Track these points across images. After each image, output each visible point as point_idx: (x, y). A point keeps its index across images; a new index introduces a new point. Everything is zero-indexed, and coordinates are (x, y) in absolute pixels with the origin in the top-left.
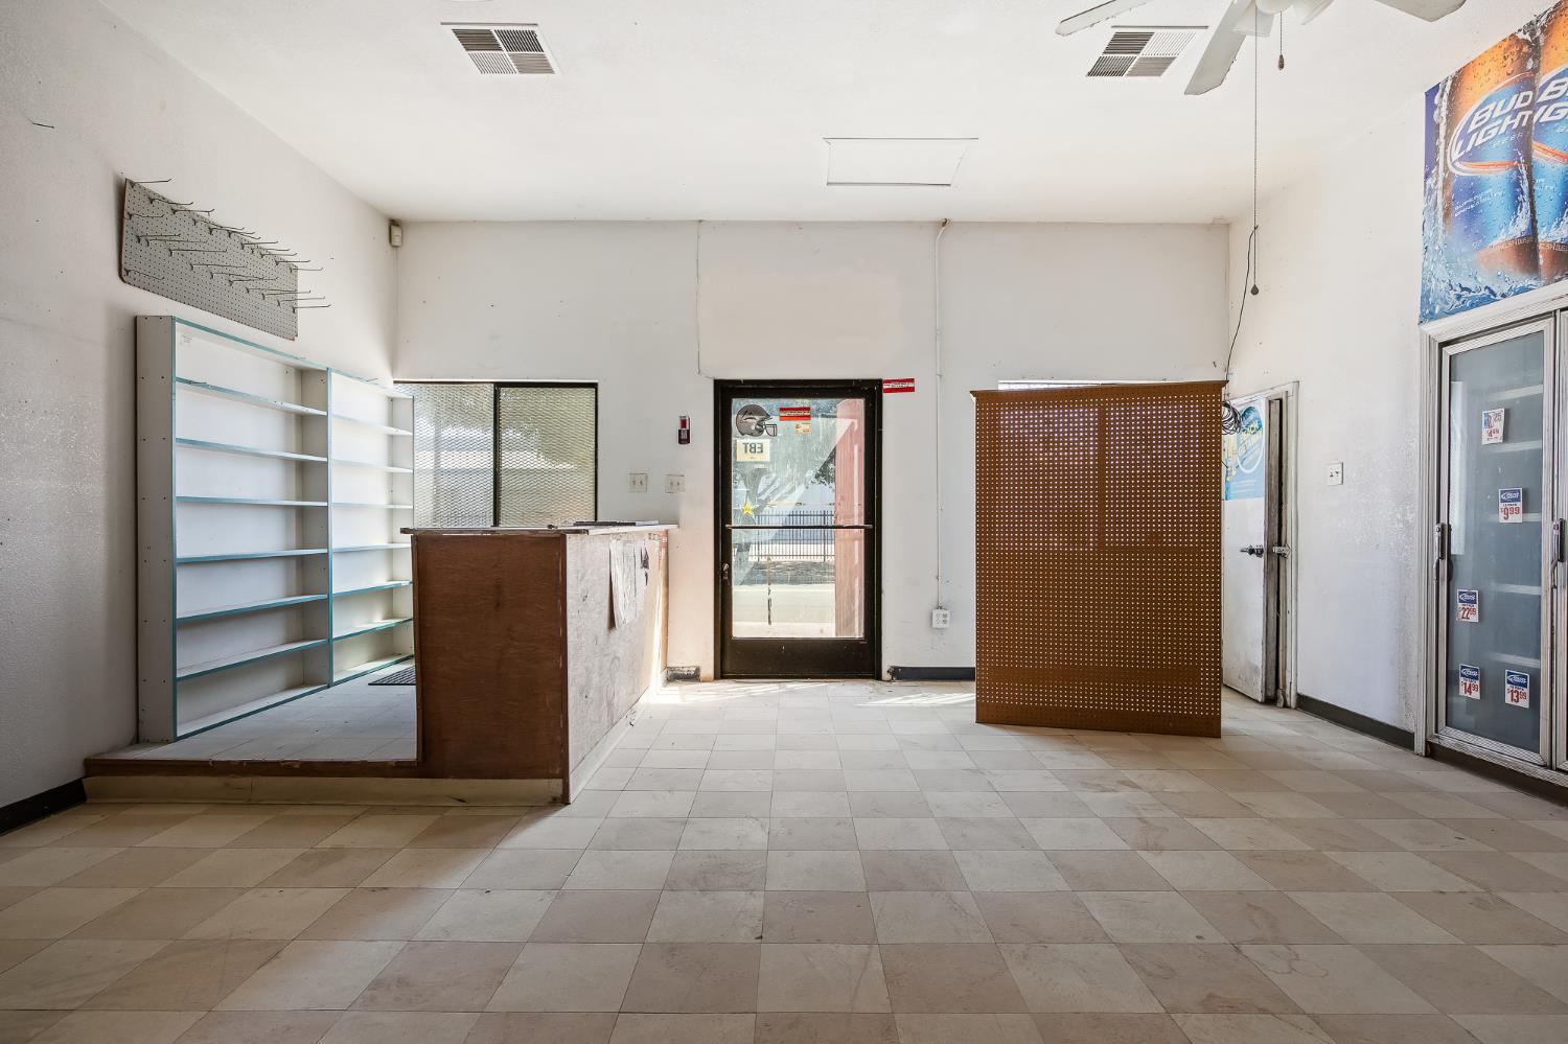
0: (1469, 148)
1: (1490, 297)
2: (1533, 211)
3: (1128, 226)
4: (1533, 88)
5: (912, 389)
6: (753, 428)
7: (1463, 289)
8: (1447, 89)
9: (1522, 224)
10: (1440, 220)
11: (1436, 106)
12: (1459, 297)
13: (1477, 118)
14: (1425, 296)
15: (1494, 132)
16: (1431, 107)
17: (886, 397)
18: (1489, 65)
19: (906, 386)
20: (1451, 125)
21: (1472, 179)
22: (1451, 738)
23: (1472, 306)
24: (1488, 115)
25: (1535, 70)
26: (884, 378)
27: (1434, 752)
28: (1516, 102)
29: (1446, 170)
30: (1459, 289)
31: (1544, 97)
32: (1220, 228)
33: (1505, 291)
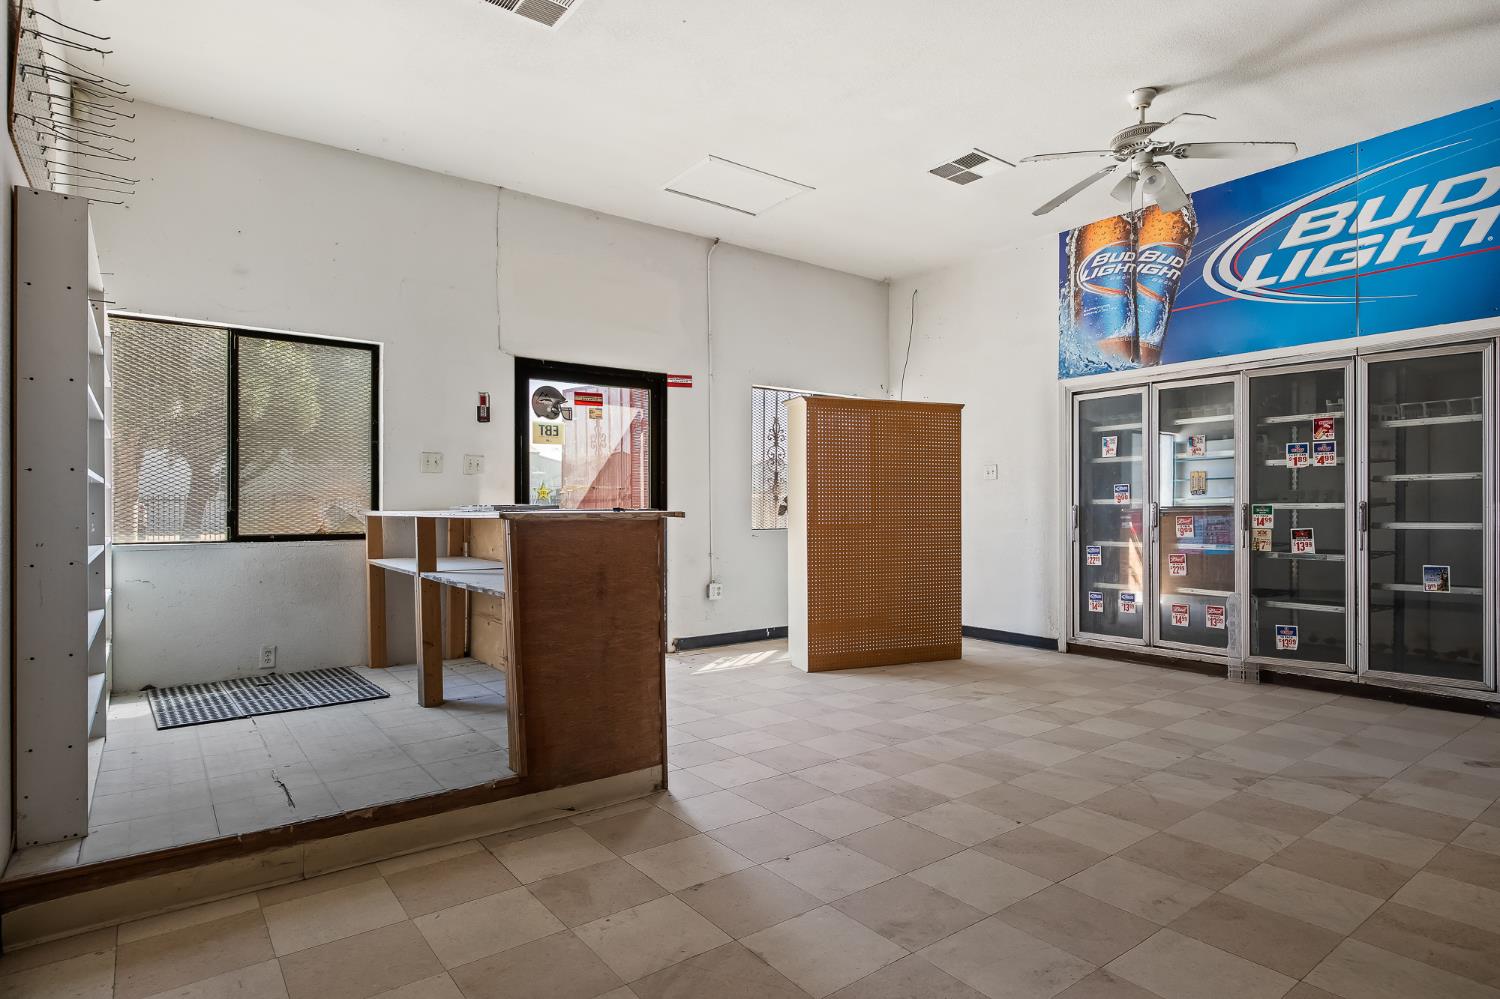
0: (1093, 276)
1: (1108, 369)
2: (1137, 323)
3: (832, 272)
4: (1135, 251)
5: (690, 385)
6: (549, 410)
7: (1089, 362)
8: (1076, 235)
9: (1129, 330)
10: (1073, 316)
11: (1067, 245)
12: (1087, 366)
13: (1098, 259)
14: (1062, 362)
15: (1111, 271)
16: (1063, 245)
17: (671, 390)
18: (1104, 229)
19: (685, 382)
20: (1079, 257)
21: (1096, 296)
22: (1086, 638)
23: (1096, 373)
24: (1106, 259)
25: (1136, 241)
26: (669, 373)
27: (1072, 649)
28: (1124, 256)
29: (1076, 285)
30: (1086, 362)
31: (1142, 259)
32: (884, 285)
33: (1118, 367)
